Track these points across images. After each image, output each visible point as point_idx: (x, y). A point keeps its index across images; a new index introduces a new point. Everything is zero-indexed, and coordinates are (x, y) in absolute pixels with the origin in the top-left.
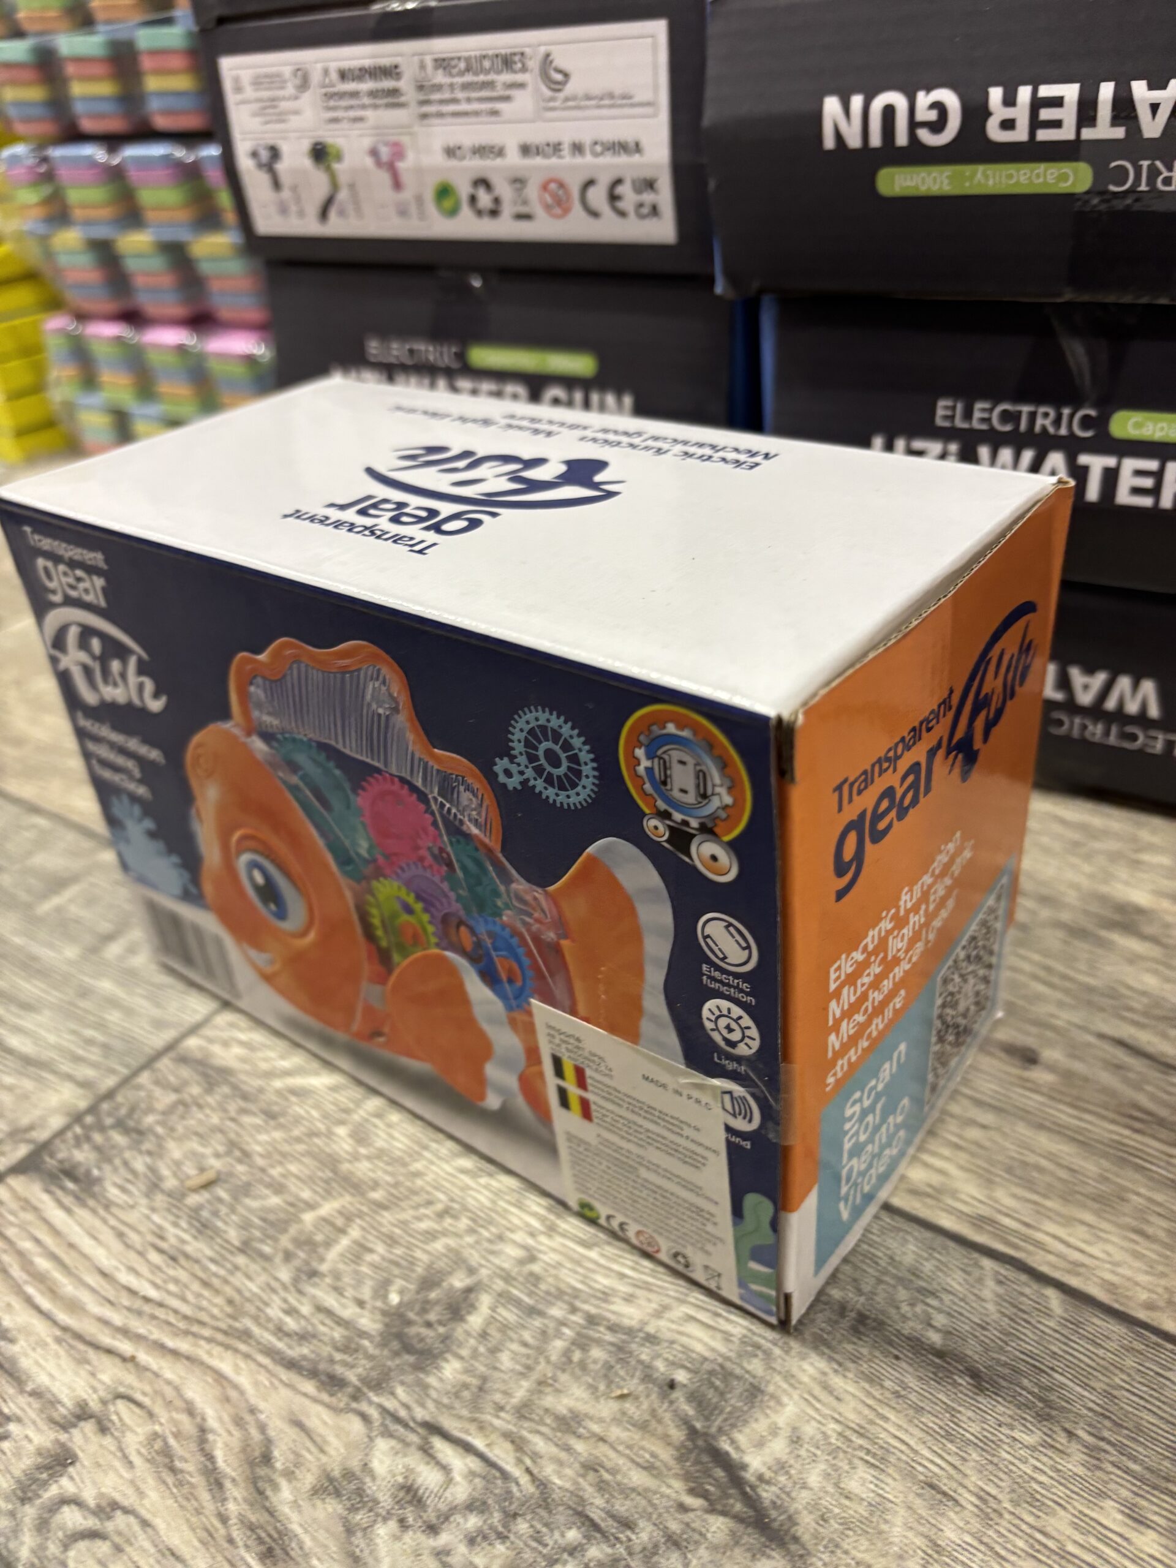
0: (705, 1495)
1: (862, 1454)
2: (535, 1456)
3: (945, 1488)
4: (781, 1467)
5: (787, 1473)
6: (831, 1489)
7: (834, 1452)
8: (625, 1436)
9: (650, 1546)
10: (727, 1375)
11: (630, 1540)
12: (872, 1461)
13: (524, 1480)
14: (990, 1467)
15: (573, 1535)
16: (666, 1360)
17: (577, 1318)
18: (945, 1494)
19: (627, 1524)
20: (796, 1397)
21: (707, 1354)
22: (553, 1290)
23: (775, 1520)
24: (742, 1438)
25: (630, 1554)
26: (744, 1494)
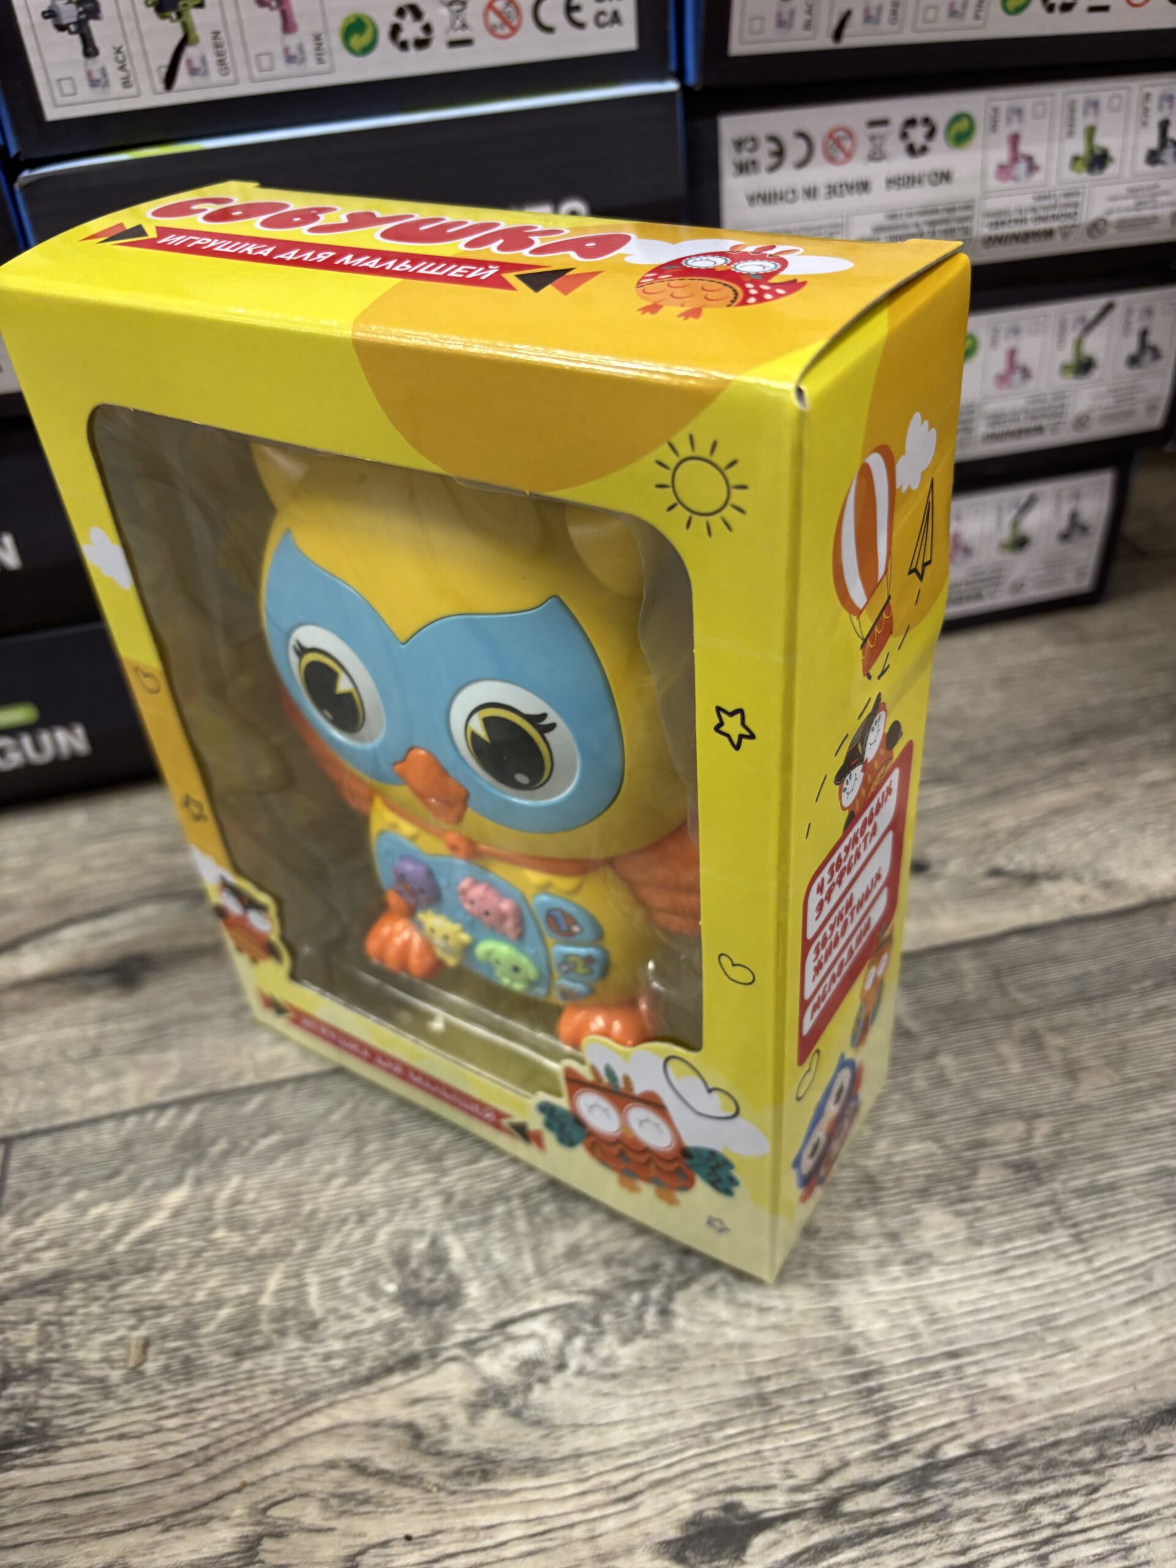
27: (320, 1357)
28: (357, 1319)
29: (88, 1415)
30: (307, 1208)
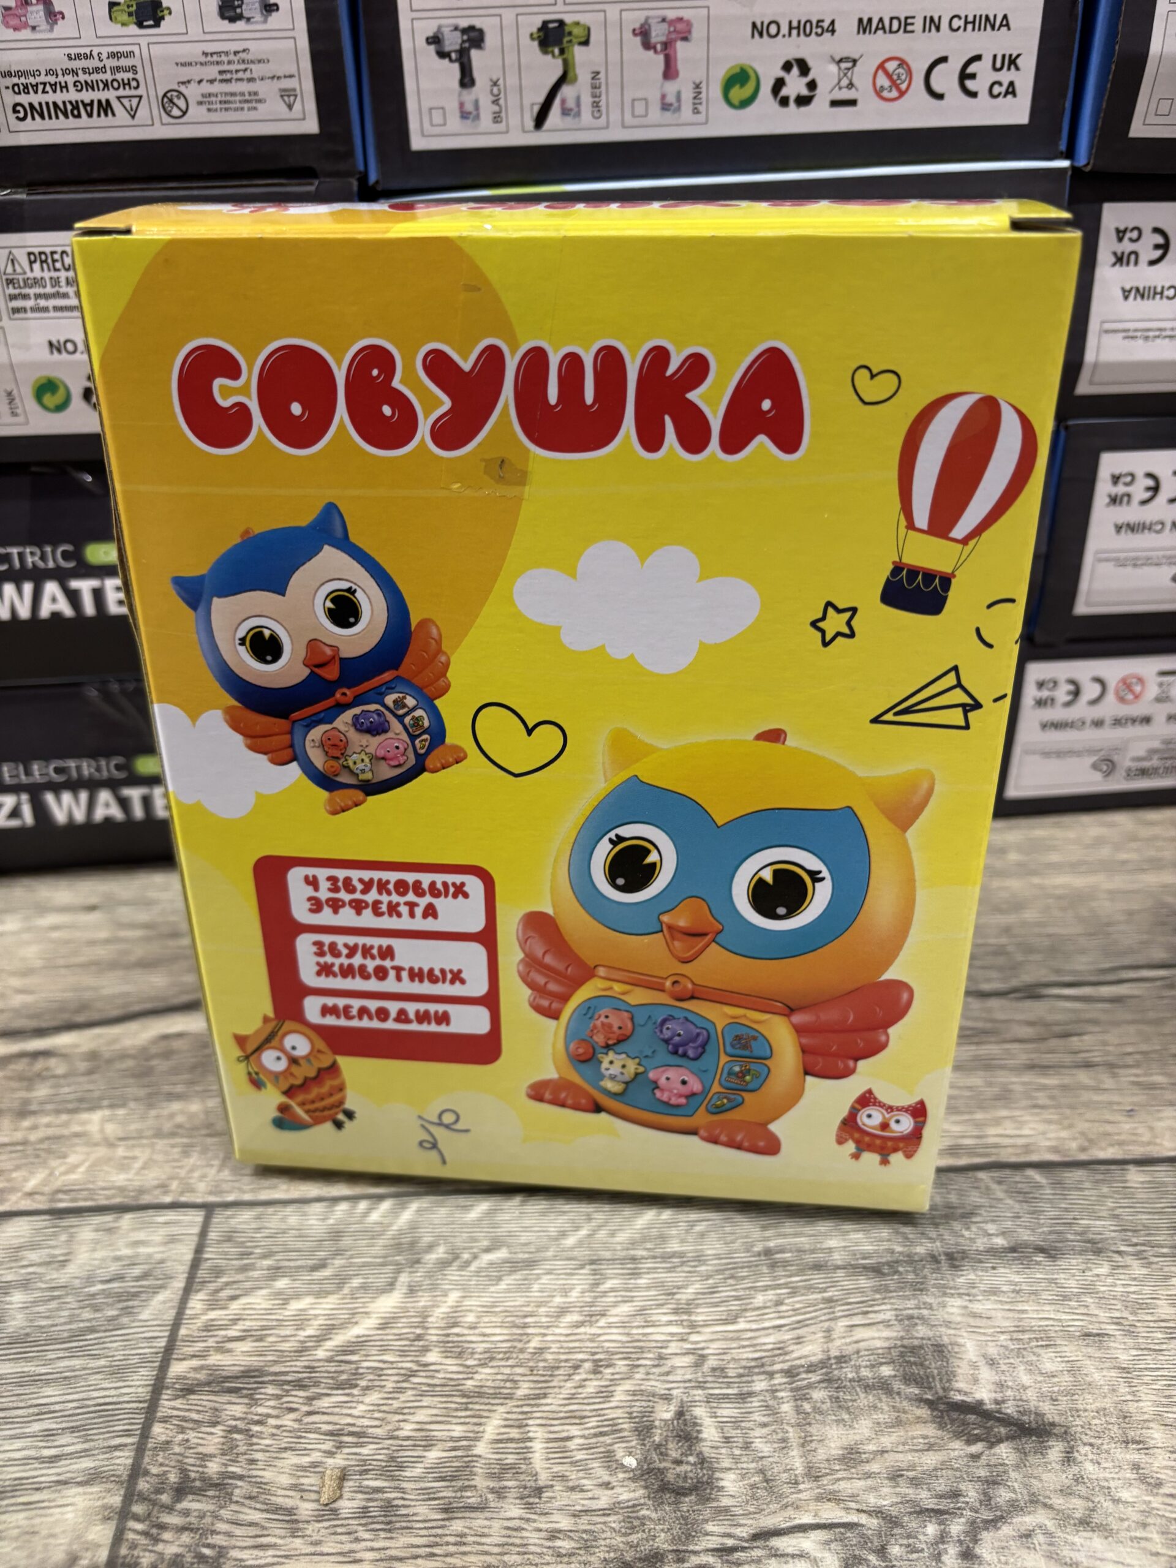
0: (977, 1439)
1: (1034, 1344)
2: (854, 1497)
3: (1095, 1331)
4: (1001, 1386)
5: (1008, 1387)
6: (1040, 1378)
7: (1019, 1353)
8: (894, 1438)
9: (982, 1497)
10: (913, 1350)
11: (967, 1503)
12: (1044, 1343)
13: (863, 1519)
14: (1103, 1301)
15: (932, 1529)
16: (866, 1367)
17: (779, 1379)
18: (1098, 1335)
19: (955, 1494)
20: (965, 1334)
21: (886, 1344)
22: (741, 1371)
23: (1030, 1422)
24: (960, 1385)
25: (976, 1512)
26: (998, 1420)
27: (543, 1534)
28: (590, 1494)
29: (271, 1552)
30: (535, 1343)
